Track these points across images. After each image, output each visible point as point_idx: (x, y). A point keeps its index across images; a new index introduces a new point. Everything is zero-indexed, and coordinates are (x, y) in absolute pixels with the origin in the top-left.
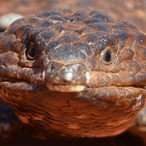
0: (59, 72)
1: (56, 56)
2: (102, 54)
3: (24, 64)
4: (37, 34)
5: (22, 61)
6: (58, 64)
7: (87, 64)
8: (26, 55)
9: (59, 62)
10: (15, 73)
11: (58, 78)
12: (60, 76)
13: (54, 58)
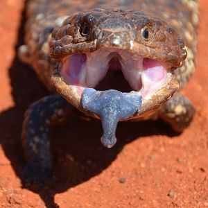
0: (108, 37)
1: (106, 26)
2: (142, 30)
3: (78, 40)
4: (88, 15)
5: (76, 38)
6: (107, 32)
7: (132, 34)
8: (81, 33)
9: (108, 30)
10: (70, 49)
11: (108, 42)
12: (110, 41)
13: (104, 28)
